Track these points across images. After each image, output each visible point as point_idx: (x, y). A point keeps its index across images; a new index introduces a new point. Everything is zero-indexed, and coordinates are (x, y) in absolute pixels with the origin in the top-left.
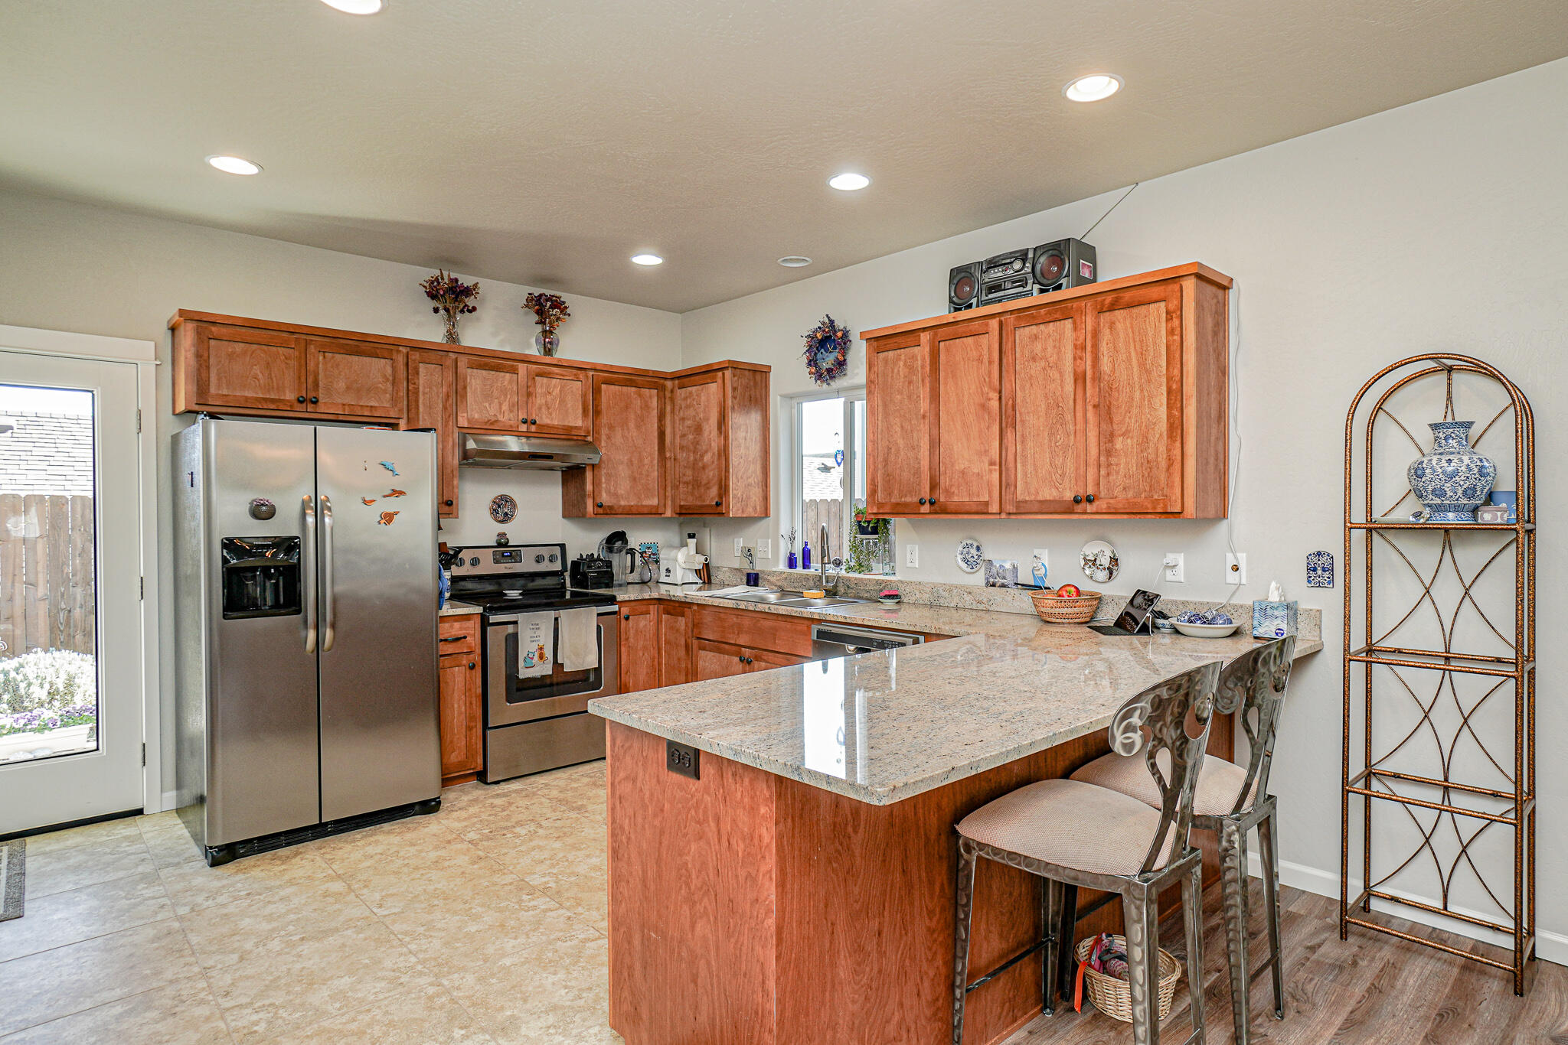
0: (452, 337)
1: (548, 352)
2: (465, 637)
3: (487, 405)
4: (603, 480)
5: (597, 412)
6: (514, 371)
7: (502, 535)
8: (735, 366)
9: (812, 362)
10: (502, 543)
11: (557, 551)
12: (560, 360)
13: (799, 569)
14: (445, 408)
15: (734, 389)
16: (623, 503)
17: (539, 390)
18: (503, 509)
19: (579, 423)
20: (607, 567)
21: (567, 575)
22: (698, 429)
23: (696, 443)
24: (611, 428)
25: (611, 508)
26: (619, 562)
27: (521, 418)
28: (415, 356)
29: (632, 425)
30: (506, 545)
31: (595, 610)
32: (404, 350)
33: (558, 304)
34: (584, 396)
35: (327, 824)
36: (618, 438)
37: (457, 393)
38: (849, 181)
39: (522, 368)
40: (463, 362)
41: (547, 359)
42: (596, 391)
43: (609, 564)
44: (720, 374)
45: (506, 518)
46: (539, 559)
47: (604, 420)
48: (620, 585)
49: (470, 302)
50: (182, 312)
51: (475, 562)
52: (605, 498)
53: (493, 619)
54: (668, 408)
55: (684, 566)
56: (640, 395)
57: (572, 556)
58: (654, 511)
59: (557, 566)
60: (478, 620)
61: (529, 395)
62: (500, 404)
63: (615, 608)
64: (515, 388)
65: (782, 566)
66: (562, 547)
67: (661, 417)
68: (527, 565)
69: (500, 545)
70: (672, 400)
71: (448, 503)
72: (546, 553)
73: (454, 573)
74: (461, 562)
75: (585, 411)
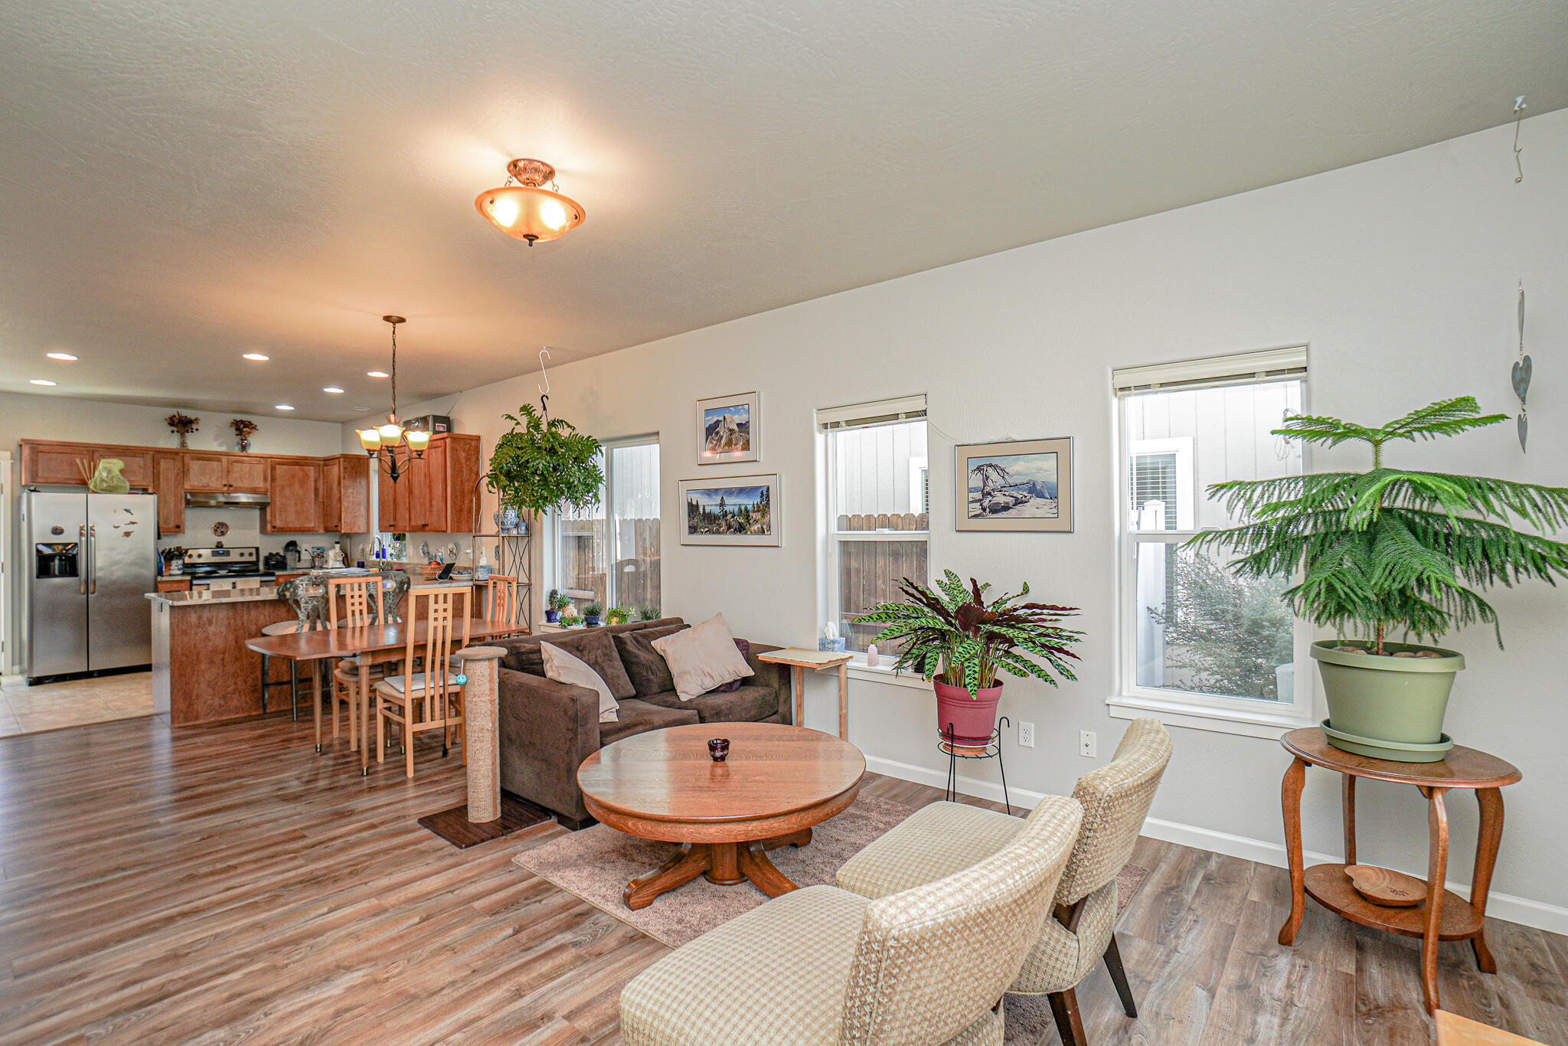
0: (183, 444)
1: (244, 448)
3: (203, 478)
4: (277, 514)
5: (273, 479)
6: (219, 460)
7: (219, 543)
8: (345, 457)
10: (219, 545)
11: (254, 551)
12: (250, 454)
13: (381, 559)
14: (176, 480)
15: (345, 468)
16: (293, 526)
17: (235, 469)
18: (221, 528)
19: (261, 485)
21: (260, 562)
22: (332, 488)
23: (331, 495)
24: (283, 487)
25: (282, 528)
26: (290, 558)
27: (223, 484)
28: (158, 456)
29: (297, 485)
30: (222, 547)
31: (259, 579)
32: (152, 453)
33: (249, 425)
34: (265, 472)
35: (93, 672)
36: (287, 492)
37: (184, 472)
38: (334, 390)
39: (224, 459)
40: (187, 458)
41: (241, 454)
42: (273, 469)
43: (284, 557)
44: (338, 460)
45: (223, 534)
46: (242, 555)
47: (278, 482)
48: (292, 569)
49: (194, 426)
50: (23, 440)
51: (201, 556)
52: (278, 523)
53: (195, 582)
54: (319, 475)
55: (334, 558)
56: (302, 470)
57: (263, 554)
58: (313, 529)
59: (253, 558)
60: (188, 583)
61: (228, 472)
62: (211, 478)
63: (273, 578)
64: (220, 469)
65: (374, 557)
66: (257, 549)
67: (316, 481)
68: (234, 557)
69: (217, 547)
70: (323, 472)
71: (178, 527)
72: (246, 552)
73: (186, 562)
74: (190, 556)
75: (265, 479)
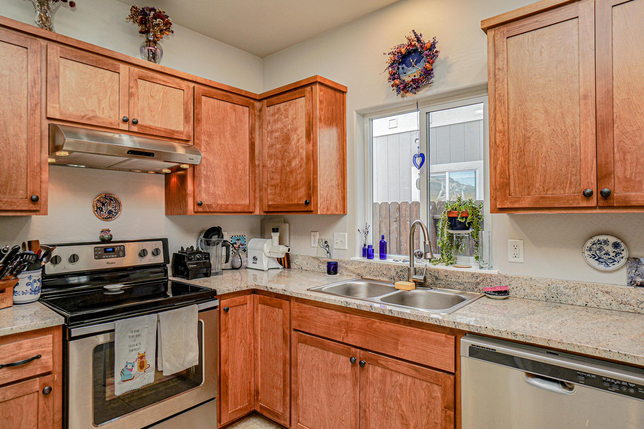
0: (44, 24)
1: (153, 57)
2: (38, 357)
3: (84, 99)
4: (203, 183)
5: (197, 120)
6: (115, 70)
7: (105, 232)
8: (321, 82)
9: (393, 76)
10: (106, 238)
11: (160, 245)
12: (163, 68)
13: (377, 259)
16: (220, 202)
17: (141, 92)
18: (107, 207)
19: (181, 128)
20: (206, 258)
21: (169, 266)
22: (287, 139)
23: (284, 151)
24: (210, 135)
25: (210, 206)
26: (216, 254)
27: (121, 117)
29: (228, 135)
30: (109, 241)
31: (196, 308)
33: (162, 17)
34: (186, 104)
36: (216, 145)
37: (48, 81)
39: (123, 69)
40: (57, 50)
41: (151, 65)
42: (196, 102)
43: (207, 256)
44: (308, 89)
45: (111, 216)
46: (143, 253)
47: (204, 126)
48: (217, 274)
51: (74, 259)
52: (204, 197)
53: (75, 332)
54: (257, 124)
55: (269, 255)
56: (235, 110)
57: (174, 249)
58: (246, 210)
59: (160, 259)
60: (59, 334)
61: (131, 95)
62: (99, 101)
63: (216, 303)
64: (116, 86)
65: (358, 257)
66: (165, 242)
67: (252, 131)
68: (131, 259)
69: (103, 241)
70: (260, 117)
71: (35, 201)
72: (150, 247)
73: (47, 272)
74: (56, 260)
75: (186, 118)
